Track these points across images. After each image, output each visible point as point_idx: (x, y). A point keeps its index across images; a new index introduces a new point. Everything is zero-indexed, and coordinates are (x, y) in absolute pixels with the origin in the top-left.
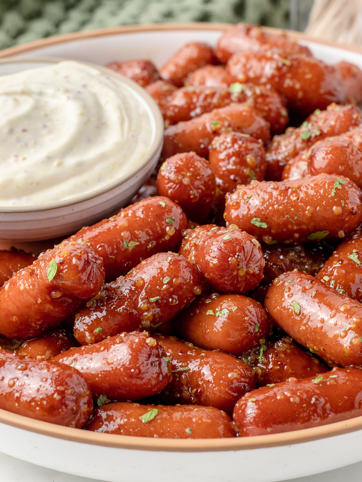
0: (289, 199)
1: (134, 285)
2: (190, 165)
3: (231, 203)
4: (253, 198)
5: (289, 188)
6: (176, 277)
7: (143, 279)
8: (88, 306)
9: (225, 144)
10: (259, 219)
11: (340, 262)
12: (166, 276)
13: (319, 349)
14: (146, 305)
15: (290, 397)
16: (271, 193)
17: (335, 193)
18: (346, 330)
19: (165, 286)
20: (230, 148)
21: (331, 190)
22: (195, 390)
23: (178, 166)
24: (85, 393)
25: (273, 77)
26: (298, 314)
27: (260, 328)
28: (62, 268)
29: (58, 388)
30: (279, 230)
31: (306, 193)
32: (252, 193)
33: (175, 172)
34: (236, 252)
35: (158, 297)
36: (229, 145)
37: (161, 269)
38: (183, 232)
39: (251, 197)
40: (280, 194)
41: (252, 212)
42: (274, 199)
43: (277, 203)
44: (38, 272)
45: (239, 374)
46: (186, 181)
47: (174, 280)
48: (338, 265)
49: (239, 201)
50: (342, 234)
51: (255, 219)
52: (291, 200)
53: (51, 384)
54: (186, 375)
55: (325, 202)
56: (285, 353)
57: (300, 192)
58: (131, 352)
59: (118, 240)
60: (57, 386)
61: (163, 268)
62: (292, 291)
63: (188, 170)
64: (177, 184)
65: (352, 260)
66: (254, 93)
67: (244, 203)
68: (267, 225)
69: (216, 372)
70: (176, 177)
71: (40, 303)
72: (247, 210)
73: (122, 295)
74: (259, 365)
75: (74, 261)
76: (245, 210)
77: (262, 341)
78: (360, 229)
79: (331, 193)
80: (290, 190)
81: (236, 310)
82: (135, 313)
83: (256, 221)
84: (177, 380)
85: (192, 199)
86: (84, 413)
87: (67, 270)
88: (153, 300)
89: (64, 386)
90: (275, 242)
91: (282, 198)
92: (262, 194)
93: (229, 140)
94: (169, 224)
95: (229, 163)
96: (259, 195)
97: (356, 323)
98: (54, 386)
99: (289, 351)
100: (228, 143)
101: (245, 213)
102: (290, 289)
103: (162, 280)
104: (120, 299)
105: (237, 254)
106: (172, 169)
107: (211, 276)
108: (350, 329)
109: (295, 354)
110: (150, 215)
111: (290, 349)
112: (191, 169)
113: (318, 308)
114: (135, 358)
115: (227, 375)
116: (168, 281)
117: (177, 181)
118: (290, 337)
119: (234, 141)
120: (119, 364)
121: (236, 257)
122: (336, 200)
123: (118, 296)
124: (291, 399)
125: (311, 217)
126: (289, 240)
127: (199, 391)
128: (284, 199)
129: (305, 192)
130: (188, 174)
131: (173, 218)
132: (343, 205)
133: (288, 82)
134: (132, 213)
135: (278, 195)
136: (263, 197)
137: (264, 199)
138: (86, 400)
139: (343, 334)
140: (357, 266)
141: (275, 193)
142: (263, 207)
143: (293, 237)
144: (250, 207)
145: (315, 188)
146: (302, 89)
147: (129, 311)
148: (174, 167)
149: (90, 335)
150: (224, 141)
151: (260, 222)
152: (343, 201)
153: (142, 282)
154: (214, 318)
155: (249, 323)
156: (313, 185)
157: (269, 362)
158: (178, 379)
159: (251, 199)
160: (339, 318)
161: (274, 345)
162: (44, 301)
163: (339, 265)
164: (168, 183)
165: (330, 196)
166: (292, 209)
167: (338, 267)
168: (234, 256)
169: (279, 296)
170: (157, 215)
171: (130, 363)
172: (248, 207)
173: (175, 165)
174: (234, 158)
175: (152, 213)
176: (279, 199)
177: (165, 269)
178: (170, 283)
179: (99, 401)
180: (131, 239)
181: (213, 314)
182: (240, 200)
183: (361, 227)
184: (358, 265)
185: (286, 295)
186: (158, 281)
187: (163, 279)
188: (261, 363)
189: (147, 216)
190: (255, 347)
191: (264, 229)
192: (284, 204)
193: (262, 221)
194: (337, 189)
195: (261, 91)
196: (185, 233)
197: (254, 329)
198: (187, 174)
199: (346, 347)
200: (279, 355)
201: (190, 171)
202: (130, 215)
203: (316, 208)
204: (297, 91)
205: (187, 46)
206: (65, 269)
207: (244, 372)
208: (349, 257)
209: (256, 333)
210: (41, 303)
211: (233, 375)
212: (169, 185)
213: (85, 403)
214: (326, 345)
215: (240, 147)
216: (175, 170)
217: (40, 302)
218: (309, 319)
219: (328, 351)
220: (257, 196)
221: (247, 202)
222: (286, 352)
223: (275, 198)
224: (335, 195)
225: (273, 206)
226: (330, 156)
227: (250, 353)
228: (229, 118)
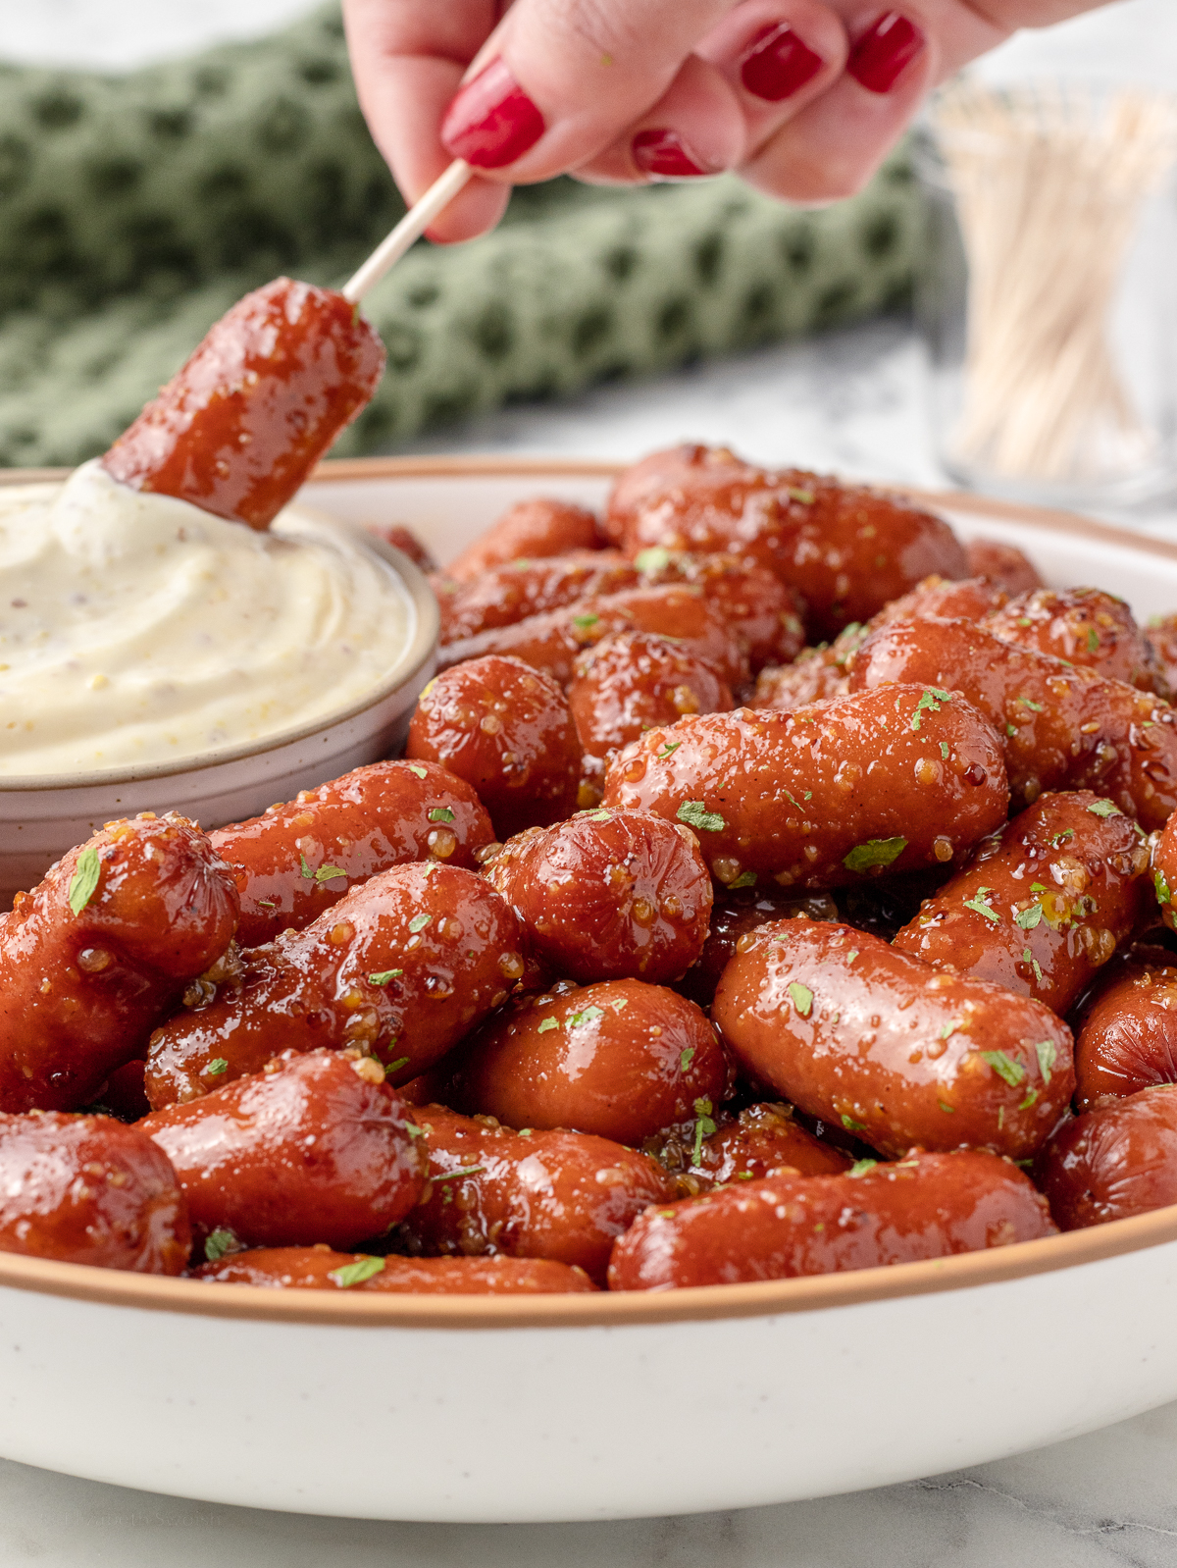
0: (788, 743)
1: (328, 940)
2: (502, 684)
3: (621, 771)
4: (683, 747)
5: (787, 717)
6: (449, 915)
7: (351, 925)
8: (187, 1001)
9: (613, 659)
10: (701, 805)
11: (940, 916)
12: (417, 913)
13: (870, 1110)
14: (358, 995)
15: (775, 1206)
16: (737, 731)
17: (921, 722)
18: (946, 1036)
19: (413, 941)
20: (625, 668)
21: (910, 716)
22: (500, 1223)
23: (468, 683)
24: (166, 1193)
25: (763, 536)
26: (806, 1013)
27: (694, 1060)
28: (113, 869)
29: (87, 1168)
30: (762, 838)
31: (839, 729)
32: (682, 738)
33: (460, 701)
34: (627, 851)
35: (396, 971)
36: (624, 662)
37: (406, 896)
38: (479, 850)
39: (678, 746)
40: (763, 734)
41: (680, 784)
42: (744, 747)
43: (754, 757)
44: (45, 899)
45: (629, 1176)
46: (490, 724)
47: (442, 924)
48: (933, 923)
49: (642, 759)
50: (944, 847)
51: (688, 805)
52: (794, 747)
53: (67, 1159)
54: (472, 1186)
55: (890, 747)
56: (770, 1136)
57: (821, 726)
58: (307, 1091)
59: (287, 858)
60: (84, 1163)
61: (412, 891)
62: (788, 960)
63: (498, 694)
64: (464, 732)
65: (974, 912)
66: (706, 570)
67: (658, 763)
68: (725, 821)
69: (560, 1169)
70: (461, 714)
71: (48, 995)
72: (667, 782)
73: (288, 966)
74: (692, 1170)
75: (149, 851)
76: (659, 781)
77: (702, 1104)
78: (1000, 837)
79: (909, 724)
80: (791, 723)
81: (625, 1007)
82: (323, 1018)
83: (692, 810)
84: (445, 1202)
85: (506, 777)
86: (161, 1254)
87: (125, 876)
88: (379, 977)
89: (103, 1163)
90: (748, 880)
91: (767, 742)
92: (708, 736)
93: (622, 648)
94: (437, 825)
95: (622, 710)
96: (700, 739)
97: (974, 1015)
98: (75, 1161)
99: (781, 1133)
100: (619, 656)
101: (660, 788)
102: (782, 955)
103: (407, 923)
104: (282, 977)
105: (630, 855)
106: (452, 693)
107: (553, 925)
108: (956, 1031)
109: (799, 1141)
110: (381, 799)
111: (787, 1129)
112: (507, 694)
113: (865, 990)
114: (317, 1109)
115: (593, 1174)
116: (424, 924)
117: (463, 725)
118: (787, 1101)
119: (638, 650)
120: (274, 1124)
121: (627, 862)
122: (924, 740)
123: (278, 970)
124: (781, 1212)
125: (852, 794)
126: (788, 868)
127: (510, 1225)
128: (772, 746)
129: (836, 724)
130: (497, 706)
131: (449, 808)
132: (945, 754)
133: (805, 551)
134: (328, 794)
135: (755, 735)
136: (712, 742)
137: (714, 747)
138: (168, 1213)
139: (934, 1048)
140: (988, 925)
141: (748, 732)
142: (711, 771)
143: (801, 858)
144: (675, 771)
145: (862, 713)
146: (848, 569)
147: (309, 1009)
148: (458, 688)
149: (191, 1083)
150: (610, 653)
151: (703, 813)
152: (945, 744)
153: (346, 932)
154: (559, 1036)
155: (664, 1045)
156: (856, 706)
157: (722, 1161)
158: (449, 1199)
159: (678, 751)
160: (924, 1008)
161: (737, 1118)
162: (62, 986)
163: (938, 924)
164: (438, 732)
165: (906, 731)
166: (796, 772)
167: (934, 928)
168: (621, 861)
169: (751, 977)
170: (403, 799)
171: (303, 1121)
172: (669, 774)
173: (461, 683)
174: (636, 696)
175: (389, 792)
176: (759, 746)
177: (417, 895)
178: (430, 932)
179: (209, 1243)
180: (326, 860)
181: (557, 1025)
182: (646, 757)
183: (1001, 834)
184: (991, 923)
185: (772, 967)
186: (394, 925)
187: (410, 919)
188: (698, 1165)
189: (374, 799)
190: (682, 1119)
191: (717, 832)
192: (772, 759)
193: (709, 810)
194: (926, 712)
195: (725, 564)
196: (483, 853)
197: (678, 1063)
198: (493, 705)
199: (945, 1083)
200: (751, 1142)
201: (503, 700)
202: (324, 797)
203: (867, 767)
204: (833, 574)
205: (521, 508)
206: (121, 873)
207: (646, 1174)
208: (967, 904)
209: (684, 1075)
210: (50, 993)
211: (610, 1176)
212: (442, 737)
213: (166, 1225)
214: (888, 1089)
215: (655, 664)
216: (461, 694)
217: (46, 991)
218: (837, 1023)
219: (894, 1111)
220: (695, 742)
221: (667, 760)
222: (772, 1132)
223: (747, 743)
224: (922, 728)
225: (740, 764)
226: (908, 649)
227: (665, 1139)
228: (628, 614)
